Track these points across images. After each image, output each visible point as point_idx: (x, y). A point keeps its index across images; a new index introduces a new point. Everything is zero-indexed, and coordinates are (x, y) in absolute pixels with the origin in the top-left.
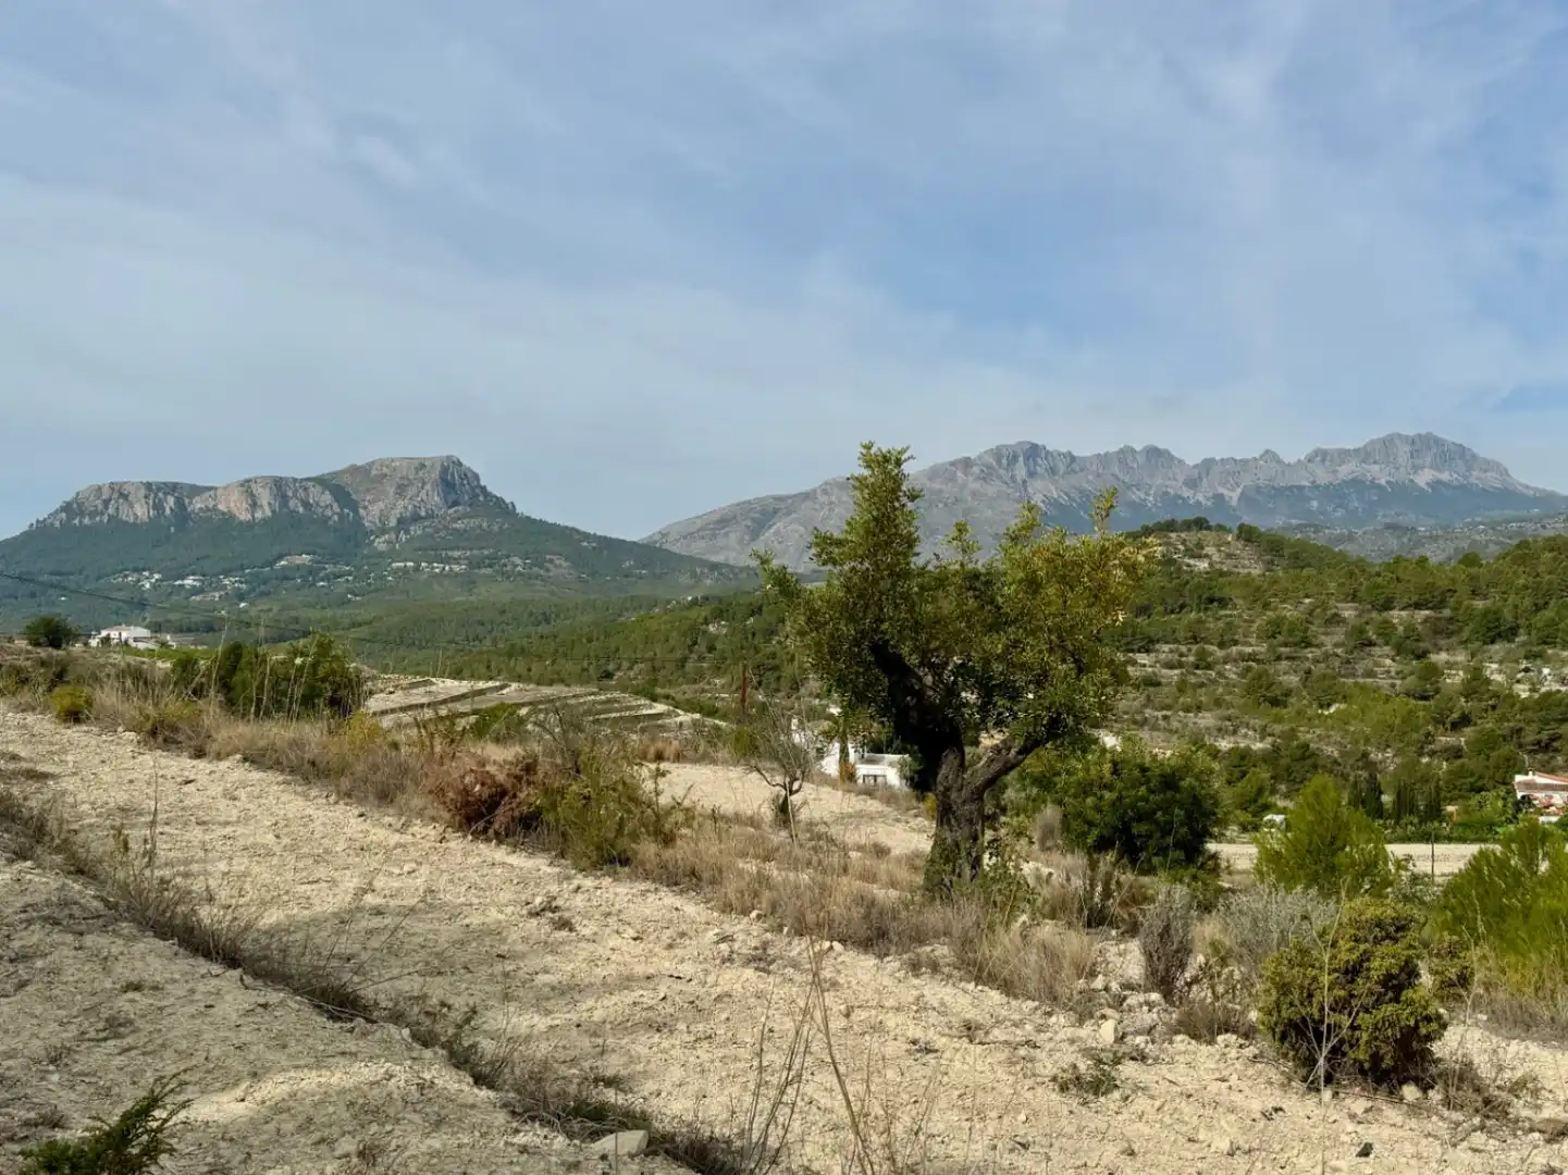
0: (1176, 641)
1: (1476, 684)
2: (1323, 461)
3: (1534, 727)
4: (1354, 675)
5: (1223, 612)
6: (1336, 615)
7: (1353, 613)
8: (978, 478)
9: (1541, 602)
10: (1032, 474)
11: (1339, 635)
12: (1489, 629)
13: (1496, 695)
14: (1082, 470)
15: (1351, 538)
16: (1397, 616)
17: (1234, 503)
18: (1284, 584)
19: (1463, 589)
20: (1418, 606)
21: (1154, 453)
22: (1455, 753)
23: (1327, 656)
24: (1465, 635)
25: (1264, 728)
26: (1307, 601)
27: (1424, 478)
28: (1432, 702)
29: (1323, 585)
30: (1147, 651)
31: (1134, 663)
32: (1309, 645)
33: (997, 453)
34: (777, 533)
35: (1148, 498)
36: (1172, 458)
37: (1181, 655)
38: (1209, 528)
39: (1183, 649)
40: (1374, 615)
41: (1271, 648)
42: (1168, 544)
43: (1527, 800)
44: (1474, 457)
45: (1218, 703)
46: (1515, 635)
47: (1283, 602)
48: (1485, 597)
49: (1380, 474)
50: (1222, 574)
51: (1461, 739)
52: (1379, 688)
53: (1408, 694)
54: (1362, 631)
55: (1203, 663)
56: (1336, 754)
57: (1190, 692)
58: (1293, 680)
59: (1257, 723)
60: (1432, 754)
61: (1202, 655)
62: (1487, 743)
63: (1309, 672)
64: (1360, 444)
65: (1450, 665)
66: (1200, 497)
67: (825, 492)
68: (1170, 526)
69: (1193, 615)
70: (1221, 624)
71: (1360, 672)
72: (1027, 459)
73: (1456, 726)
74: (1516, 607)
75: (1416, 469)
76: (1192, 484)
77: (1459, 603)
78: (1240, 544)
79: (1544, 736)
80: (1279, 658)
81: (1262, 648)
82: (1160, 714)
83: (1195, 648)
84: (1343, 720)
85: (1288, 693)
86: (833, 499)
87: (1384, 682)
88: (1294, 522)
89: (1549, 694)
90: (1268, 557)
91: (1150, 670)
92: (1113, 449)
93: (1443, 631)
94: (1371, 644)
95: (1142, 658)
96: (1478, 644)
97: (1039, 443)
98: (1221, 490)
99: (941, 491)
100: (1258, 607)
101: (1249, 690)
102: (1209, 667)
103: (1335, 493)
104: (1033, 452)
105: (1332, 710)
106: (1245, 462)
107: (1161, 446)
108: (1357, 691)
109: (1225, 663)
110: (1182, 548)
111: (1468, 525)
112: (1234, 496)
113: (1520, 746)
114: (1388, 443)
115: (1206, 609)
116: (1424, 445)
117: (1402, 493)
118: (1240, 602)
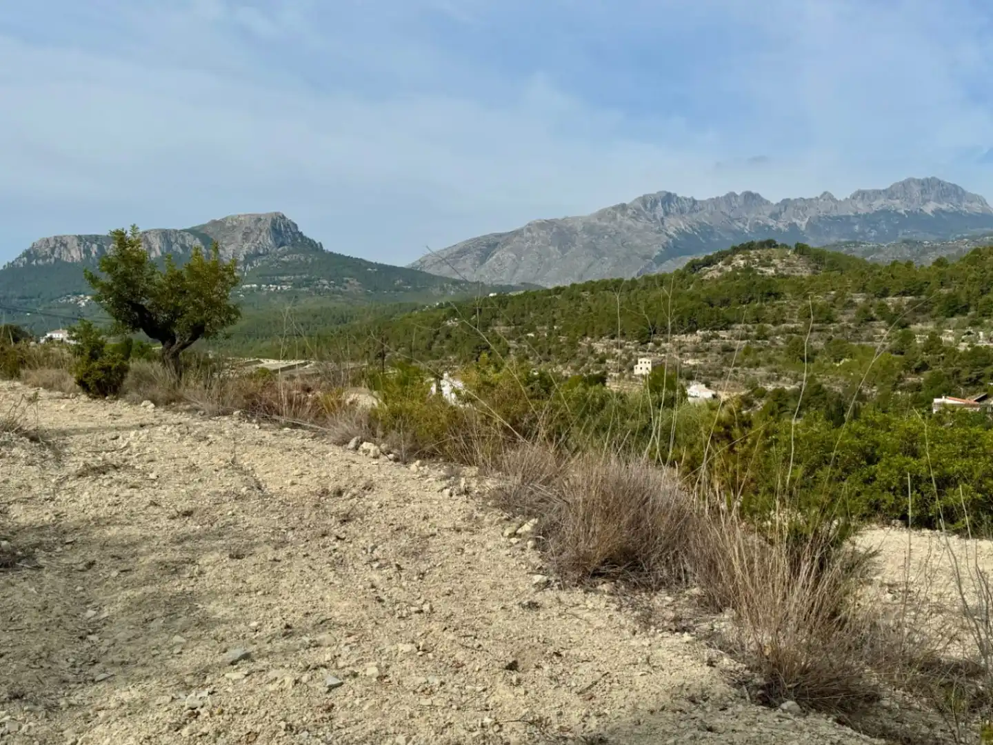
0: (745, 322)
1: (933, 343)
2: (863, 198)
3: (968, 370)
4: (859, 341)
5: (776, 302)
6: (851, 301)
7: (862, 300)
8: (631, 218)
9: (985, 289)
10: (667, 214)
11: (852, 314)
12: (950, 308)
13: (944, 350)
14: (701, 209)
15: (879, 250)
16: (891, 301)
17: (803, 228)
18: (818, 281)
19: (934, 282)
20: (904, 294)
21: (750, 197)
22: (917, 388)
23: (843, 328)
24: (934, 312)
25: (796, 376)
26: (833, 293)
27: (929, 208)
28: (905, 356)
29: (844, 281)
30: (727, 329)
31: (717, 337)
32: (832, 321)
33: (644, 200)
34: (497, 259)
35: (747, 229)
36: (762, 199)
37: (748, 331)
38: (776, 246)
39: (750, 326)
40: (876, 300)
41: (807, 324)
42: (748, 258)
44: (964, 192)
45: (770, 361)
46: (968, 311)
47: (817, 294)
48: (949, 287)
49: (900, 206)
50: (781, 277)
51: (921, 379)
52: (874, 348)
53: (891, 351)
54: (866, 311)
55: (762, 336)
56: (841, 391)
57: (752, 354)
58: (820, 345)
59: (792, 372)
60: (902, 389)
61: (761, 331)
63: (830, 339)
64: (888, 186)
65: (921, 332)
66: (781, 226)
68: (750, 246)
69: (757, 305)
70: (775, 310)
71: (864, 338)
72: (664, 203)
73: (918, 371)
74: (968, 292)
75: (925, 202)
76: (775, 216)
77: (932, 291)
78: (796, 257)
79: (974, 376)
80: (811, 331)
81: (801, 325)
82: (731, 370)
83: (757, 326)
84: (848, 368)
85: (815, 354)
86: (534, 235)
87: (877, 344)
88: (843, 240)
90: (814, 265)
91: (727, 341)
92: (721, 194)
93: (920, 309)
94: (873, 319)
95: (723, 334)
96: (942, 317)
97: (673, 192)
98: (794, 220)
99: (606, 227)
100: (800, 297)
101: (790, 352)
102: (766, 338)
103: (870, 220)
104: (668, 198)
105: (842, 362)
106: (810, 201)
107: (754, 191)
108: (860, 350)
109: (777, 335)
110: (757, 260)
111: (957, 239)
112: (802, 224)
113: (959, 382)
114: (905, 185)
115: (766, 300)
116: (928, 185)
117: (916, 218)
118: (789, 295)
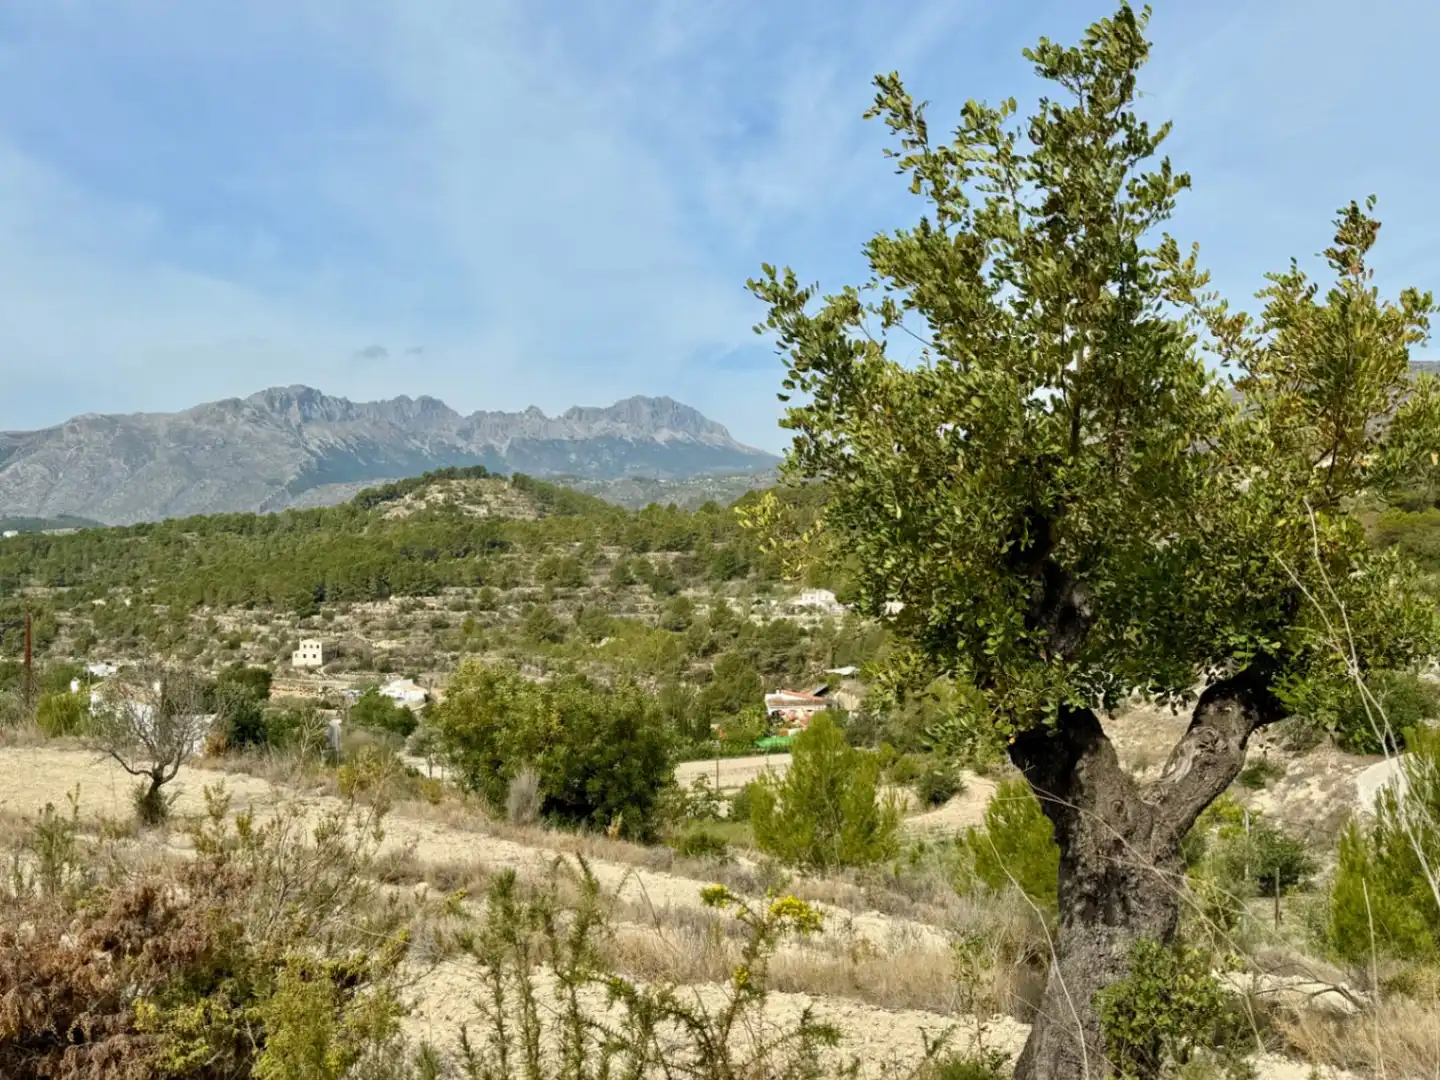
0: (463, 584)
1: (721, 615)
2: (580, 419)
3: (769, 651)
4: (618, 611)
5: (503, 556)
6: (602, 557)
7: (617, 555)
8: (249, 421)
10: (306, 419)
11: (605, 574)
12: (727, 568)
13: (738, 625)
14: (358, 416)
15: (604, 488)
16: (653, 557)
17: (503, 453)
18: (558, 529)
19: (705, 533)
20: (669, 548)
21: (430, 405)
22: (706, 677)
23: (596, 595)
24: (708, 573)
25: (545, 663)
26: (577, 544)
27: (662, 436)
28: (686, 633)
29: (589, 529)
30: (436, 594)
31: (422, 606)
32: (580, 585)
33: (270, 396)
34: (15, 474)
35: (427, 451)
36: (445, 408)
37: (468, 597)
38: (485, 476)
39: (469, 591)
40: (634, 556)
41: (549, 589)
42: (449, 491)
43: (777, 715)
44: (703, 419)
45: (502, 641)
46: (747, 572)
47: (557, 545)
48: (722, 540)
49: (623, 429)
50: (500, 520)
51: (711, 664)
52: (640, 623)
53: (665, 627)
54: (625, 571)
55: (488, 604)
56: (608, 684)
57: (476, 632)
58: (568, 617)
59: (539, 658)
60: (688, 679)
61: (487, 596)
62: (730, 668)
63: (581, 610)
64: (610, 405)
65: (698, 600)
66: (473, 448)
67: (73, 430)
68: (451, 474)
69: (477, 559)
70: (503, 567)
71: (625, 607)
72: (301, 403)
73: (706, 653)
74: (747, 548)
75: (657, 428)
76: (466, 434)
77: (702, 545)
78: (515, 492)
79: (776, 659)
80: (555, 598)
81: (540, 589)
82: (448, 655)
83: (479, 590)
84: (614, 650)
85: (564, 630)
86: (82, 437)
87: (643, 616)
88: (557, 473)
89: (779, 622)
90: (539, 505)
91: (438, 613)
92: (390, 396)
93: (690, 569)
94: (632, 582)
95: (430, 601)
96: (718, 581)
97: (315, 387)
98: (492, 441)
99: (207, 432)
100: (536, 549)
101: (531, 628)
102: (493, 608)
103: (589, 447)
104: (308, 397)
105: (604, 642)
106: (513, 415)
107: (435, 397)
108: (622, 626)
109: (508, 603)
110: (462, 494)
111: (698, 478)
112: (503, 448)
113: (758, 668)
114: (634, 403)
115: (489, 553)
116: (661, 408)
117: (644, 449)
118: (519, 546)
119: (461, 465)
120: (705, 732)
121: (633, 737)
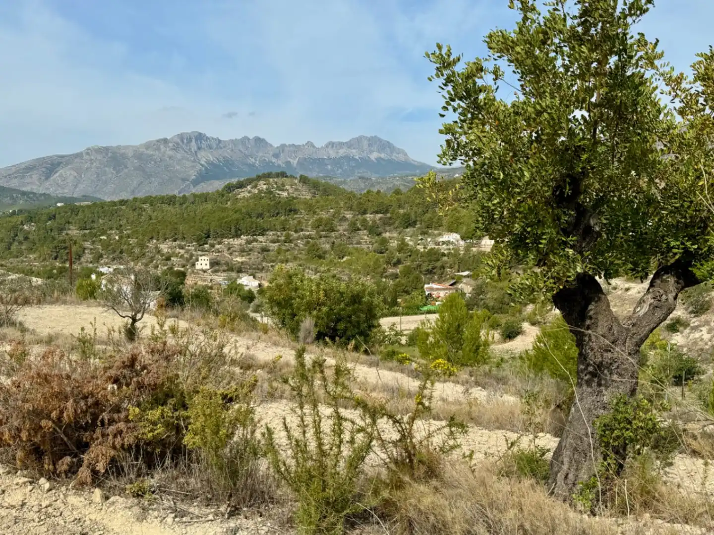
0: (276, 230)
1: (402, 247)
2: (333, 147)
3: (426, 264)
4: (352, 244)
5: (295, 216)
6: (344, 217)
7: (351, 216)
8: (172, 149)
9: (425, 210)
10: (199, 148)
11: (345, 225)
12: (406, 222)
13: (411, 251)
14: (224, 147)
15: (345, 182)
16: (369, 217)
17: (295, 165)
18: (322, 203)
19: (394, 205)
20: (377, 212)
21: (259, 141)
22: (395, 276)
23: (341, 235)
24: (396, 225)
25: (316, 269)
26: (332, 210)
27: (374, 156)
28: (385, 255)
29: (337, 203)
30: (263, 235)
31: (257, 241)
32: (333, 230)
33: (181, 136)
34: (61, 175)
35: (258, 161)
36: (267, 143)
37: (278, 237)
38: (287, 177)
39: (279, 233)
40: (360, 216)
41: (317, 232)
42: (268, 184)
43: (430, 295)
44: (394, 147)
45: (295, 258)
46: (416, 224)
47: (321, 211)
48: (404, 208)
49: (355, 153)
50: (294, 198)
51: (398, 270)
52: (363, 249)
53: (375, 251)
54: (355, 224)
55: (288, 240)
57: (282, 254)
58: (327, 247)
59: (313, 266)
60: (386, 277)
61: (288, 236)
62: (407, 272)
63: (333, 243)
64: (347, 140)
65: (391, 238)
66: (280, 162)
67: (88, 154)
68: (269, 175)
69: (283, 218)
70: (295, 222)
71: (355, 242)
72: (196, 140)
73: (395, 265)
74: (416, 212)
75: (371, 152)
76: (276, 156)
77: (394, 211)
78: (301, 184)
79: (430, 267)
80: (321, 237)
81: (313, 233)
82: (269, 265)
83: (284, 233)
84: (349, 263)
85: (325, 252)
86: (92, 157)
87: (365, 247)
88: (321, 175)
89: (432, 249)
90: (313, 191)
91: (264, 244)
92: (239, 137)
93: (387, 223)
94: (359, 229)
95: (260, 238)
96: (402, 229)
97: (203, 132)
98: (289, 159)
99: (152, 155)
100: (311, 214)
101: (309, 252)
102: (291, 242)
103: (337, 162)
104: (200, 137)
105: (345, 259)
106: (299, 146)
107: (262, 137)
108: (354, 251)
109: (298, 239)
110: (275, 186)
111: (391, 177)
112: (294, 162)
113: (421, 272)
114: (359, 140)
115: (288, 215)
116: (374, 141)
117: (365, 163)
118: (303, 211)
119: (274, 171)
120: (394, 303)
121: (360, 303)
